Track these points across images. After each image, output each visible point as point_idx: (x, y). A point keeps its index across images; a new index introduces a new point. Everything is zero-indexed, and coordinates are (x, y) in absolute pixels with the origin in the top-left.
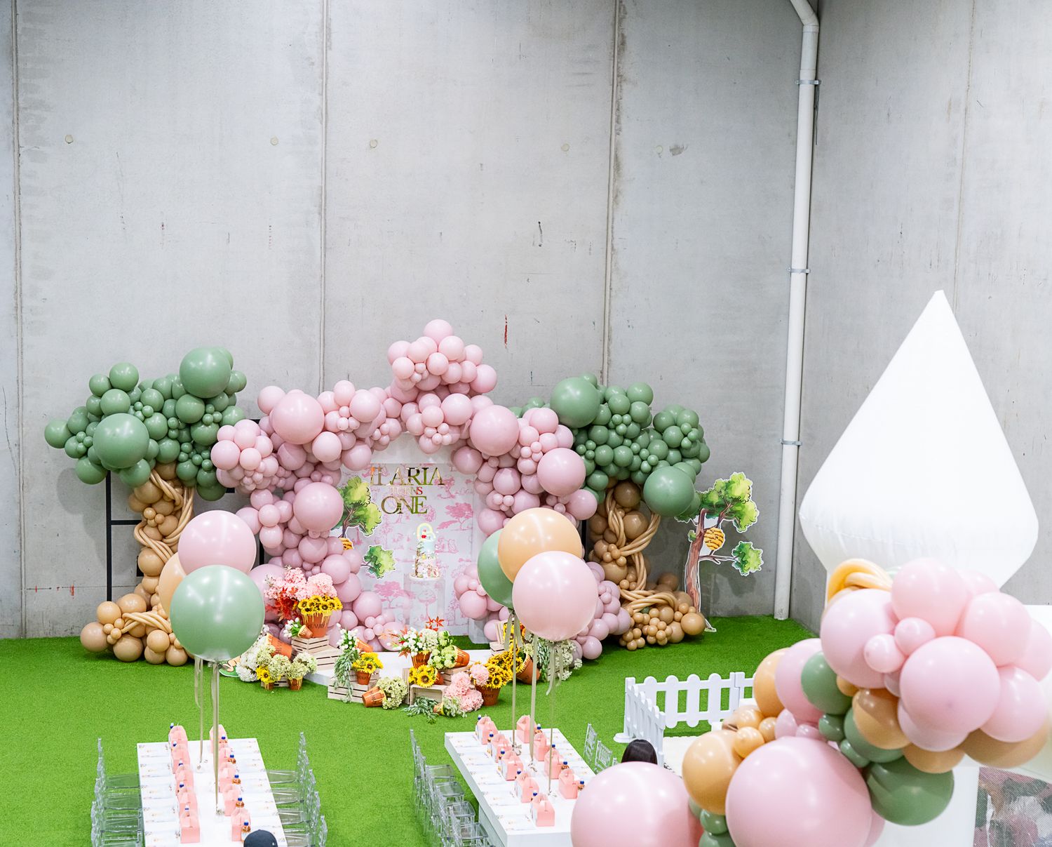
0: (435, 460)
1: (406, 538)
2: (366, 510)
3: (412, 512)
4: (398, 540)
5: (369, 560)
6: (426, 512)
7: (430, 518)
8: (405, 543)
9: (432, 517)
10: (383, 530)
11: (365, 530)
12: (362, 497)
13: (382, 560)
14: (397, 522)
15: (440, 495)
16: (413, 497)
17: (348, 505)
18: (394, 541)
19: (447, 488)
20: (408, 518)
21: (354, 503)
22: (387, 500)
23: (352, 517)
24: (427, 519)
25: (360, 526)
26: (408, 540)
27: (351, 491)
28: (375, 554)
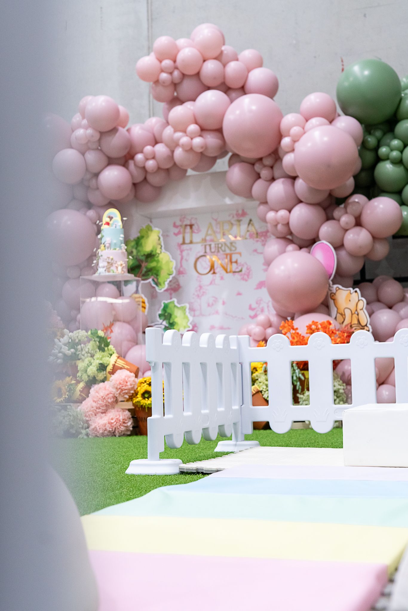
0: (231, 199)
1: (221, 302)
2: (158, 261)
3: (227, 272)
4: (213, 305)
5: (163, 318)
6: (241, 271)
7: (246, 277)
8: (220, 307)
9: (248, 276)
10: (196, 294)
11: (157, 284)
12: (153, 247)
13: (176, 317)
14: (211, 283)
15: (255, 251)
16: (227, 255)
17: (141, 258)
18: (209, 305)
19: (263, 241)
20: (222, 278)
21: (146, 253)
22: (200, 260)
23: (144, 270)
24: (243, 279)
25: (153, 280)
26: (224, 303)
27: (143, 241)
28: (168, 311)
